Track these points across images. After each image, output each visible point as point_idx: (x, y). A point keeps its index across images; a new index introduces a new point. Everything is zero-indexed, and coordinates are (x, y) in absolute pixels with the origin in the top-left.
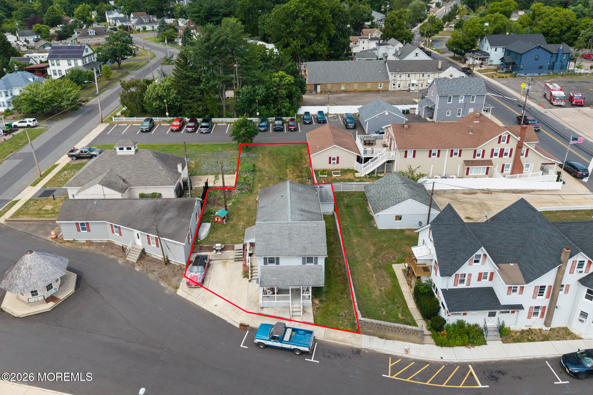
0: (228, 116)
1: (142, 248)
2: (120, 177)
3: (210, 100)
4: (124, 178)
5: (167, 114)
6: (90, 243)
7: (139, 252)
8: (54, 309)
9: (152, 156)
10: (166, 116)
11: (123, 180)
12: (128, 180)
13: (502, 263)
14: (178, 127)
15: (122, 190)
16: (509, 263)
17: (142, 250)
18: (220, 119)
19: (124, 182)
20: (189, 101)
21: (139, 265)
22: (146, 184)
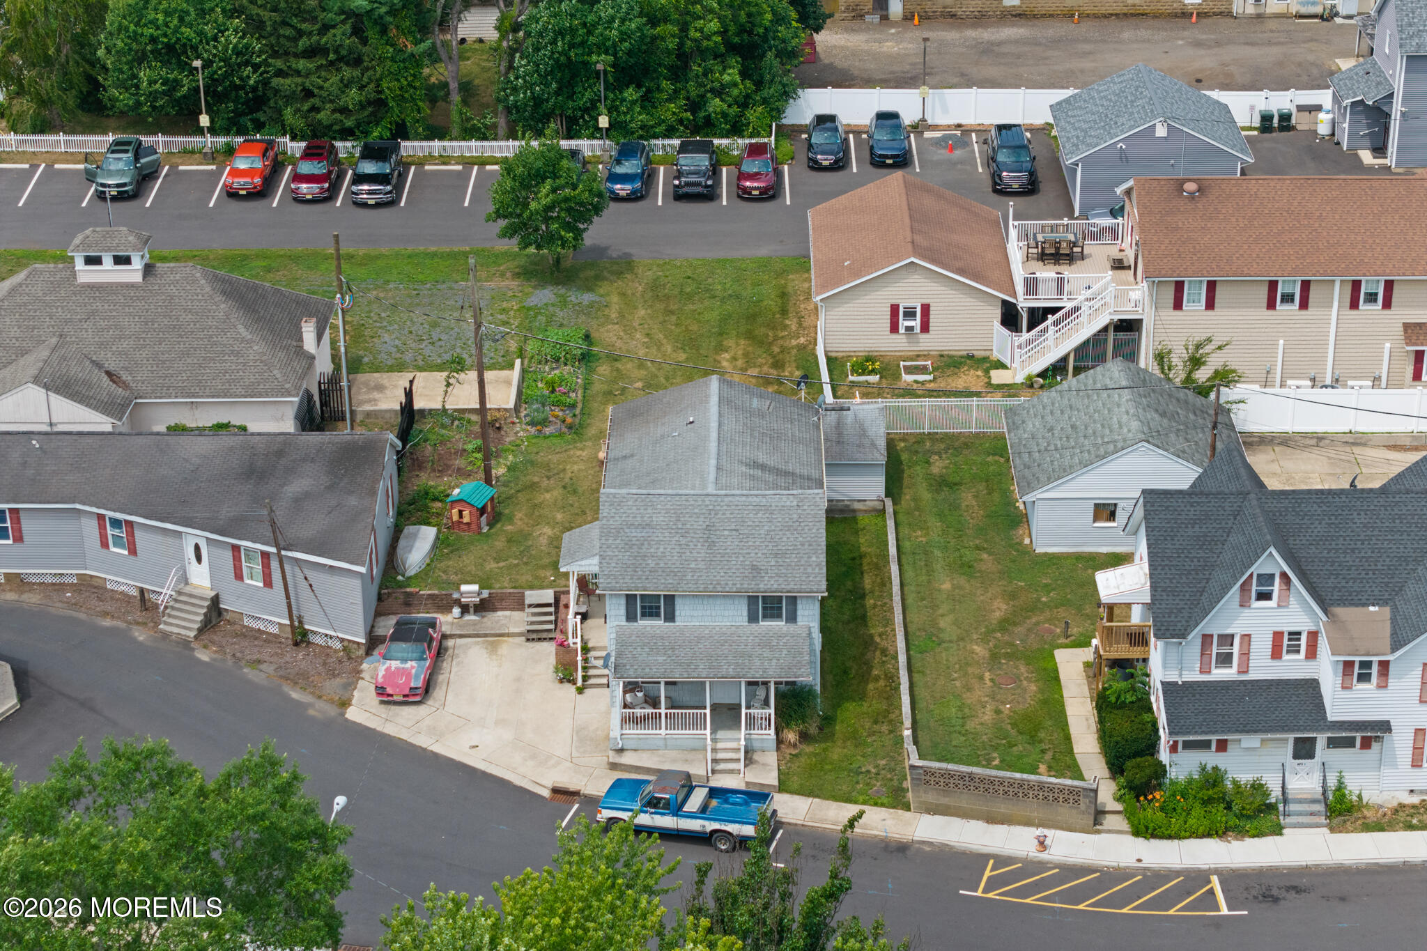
0: (471, 132)
1: (213, 594)
2: (99, 365)
3: (393, 60)
4: (111, 365)
5: (204, 120)
6: (19, 582)
7: (201, 607)
10: (200, 131)
11: (109, 373)
12: (125, 376)
13: (1345, 605)
14: (257, 180)
15: (112, 408)
16: (1366, 605)
17: (212, 599)
18: (436, 143)
19: (112, 380)
21: (205, 647)
22: (192, 390)
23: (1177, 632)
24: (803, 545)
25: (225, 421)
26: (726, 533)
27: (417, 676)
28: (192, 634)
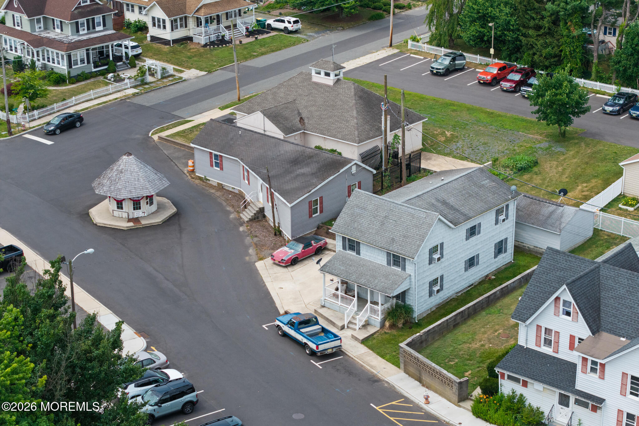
0: (601, 79)
1: (261, 206)
2: (299, 114)
4: (304, 116)
5: (492, 51)
6: (220, 187)
7: (254, 210)
8: (130, 230)
9: (353, 93)
10: (489, 56)
11: (301, 118)
12: (306, 121)
13: (610, 333)
15: (287, 130)
16: (620, 336)
17: (260, 208)
18: (583, 80)
19: (300, 121)
20: (531, 32)
21: (247, 226)
22: (325, 132)
23: (523, 319)
24: (417, 235)
25: (335, 149)
26: (391, 221)
27: (289, 255)
28: (246, 220)
